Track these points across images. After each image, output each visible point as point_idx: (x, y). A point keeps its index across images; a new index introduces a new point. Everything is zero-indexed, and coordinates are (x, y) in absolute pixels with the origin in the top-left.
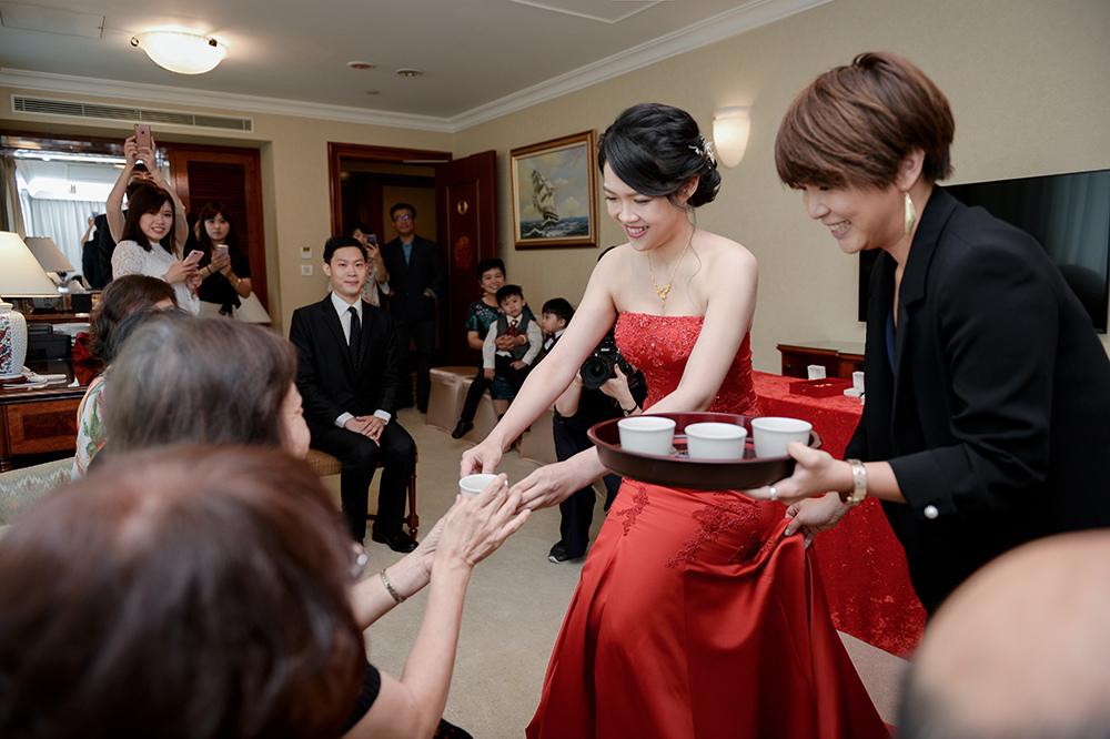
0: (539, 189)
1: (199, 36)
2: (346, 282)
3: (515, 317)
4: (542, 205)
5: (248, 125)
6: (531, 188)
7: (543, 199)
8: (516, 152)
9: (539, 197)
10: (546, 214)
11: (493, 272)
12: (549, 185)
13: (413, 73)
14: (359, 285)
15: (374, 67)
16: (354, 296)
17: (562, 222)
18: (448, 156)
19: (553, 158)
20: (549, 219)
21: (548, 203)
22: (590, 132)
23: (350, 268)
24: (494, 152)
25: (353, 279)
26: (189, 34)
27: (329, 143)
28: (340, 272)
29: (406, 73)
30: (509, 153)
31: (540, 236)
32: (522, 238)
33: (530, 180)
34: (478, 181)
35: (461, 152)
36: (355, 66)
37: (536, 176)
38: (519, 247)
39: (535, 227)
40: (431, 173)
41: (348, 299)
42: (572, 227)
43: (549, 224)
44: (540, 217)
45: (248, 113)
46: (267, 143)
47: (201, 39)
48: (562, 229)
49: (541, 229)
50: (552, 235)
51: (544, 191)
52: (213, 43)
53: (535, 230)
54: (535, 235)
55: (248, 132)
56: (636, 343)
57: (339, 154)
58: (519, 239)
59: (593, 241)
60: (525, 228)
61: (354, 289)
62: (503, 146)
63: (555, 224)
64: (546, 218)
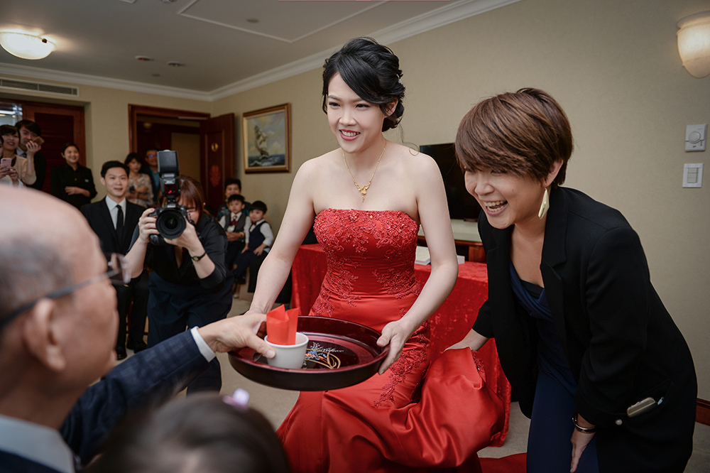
0: (258, 137)
1: (35, 37)
2: (115, 189)
3: (236, 214)
4: (261, 146)
5: (75, 92)
6: (254, 136)
7: (261, 143)
8: (246, 115)
9: (259, 142)
10: (262, 152)
11: (233, 186)
12: (264, 135)
13: (179, 65)
14: (123, 190)
15: (153, 60)
16: (120, 197)
17: (271, 157)
18: (207, 115)
19: (267, 119)
20: (264, 156)
21: (264, 145)
22: (287, 104)
23: (117, 180)
24: (233, 115)
25: (119, 187)
26: (28, 35)
27: (129, 105)
28: (110, 182)
29: (174, 64)
30: (241, 115)
31: (258, 165)
32: (249, 166)
33: (253, 131)
34: (223, 132)
35: (215, 114)
36: (141, 59)
37: (257, 129)
38: (248, 172)
39: (256, 159)
40: (197, 125)
41: (116, 199)
42: (277, 160)
43: (264, 158)
44: (258, 154)
45: (75, 84)
46: (88, 104)
47: (37, 39)
48: (270, 161)
49: (259, 161)
50: (266, 165)
51: (261, 138)
52: (45, 41)
53: (256, 162)
54: (256, 165)
55: (74, 96)
56: (343, 234)
57: (136, 112)
58: (247, 167)
59: (287, 169)
60: (251, 160)
61: (120, 193)
62: (238, 110)
63: (267, 158)
64: (262, 154)
